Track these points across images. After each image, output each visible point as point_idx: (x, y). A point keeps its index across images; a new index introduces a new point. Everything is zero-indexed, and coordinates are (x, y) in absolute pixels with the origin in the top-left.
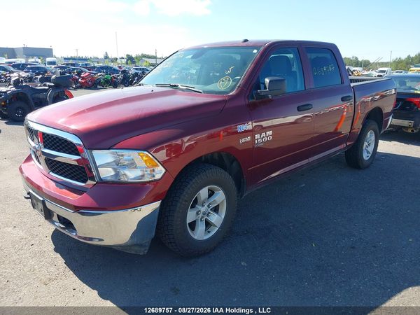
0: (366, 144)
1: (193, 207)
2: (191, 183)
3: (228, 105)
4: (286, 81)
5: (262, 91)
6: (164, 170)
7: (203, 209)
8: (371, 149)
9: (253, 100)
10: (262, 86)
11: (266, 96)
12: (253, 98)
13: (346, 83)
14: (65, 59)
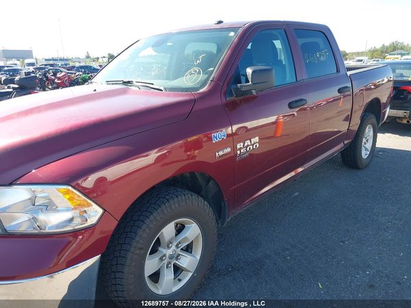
0: (364, 140)
1: (154, 251)
2: (147, 221)
3: (198, 107)
4: (274, 71)
5: (243, 86)
6: (100, 211)
7: (169, 252)
8: (369, 145)
9: (233, 98)
10: (243, 79)
11: (249, 92)
12: (232, 96)
13: (342, 71)
14: (46, 60)
